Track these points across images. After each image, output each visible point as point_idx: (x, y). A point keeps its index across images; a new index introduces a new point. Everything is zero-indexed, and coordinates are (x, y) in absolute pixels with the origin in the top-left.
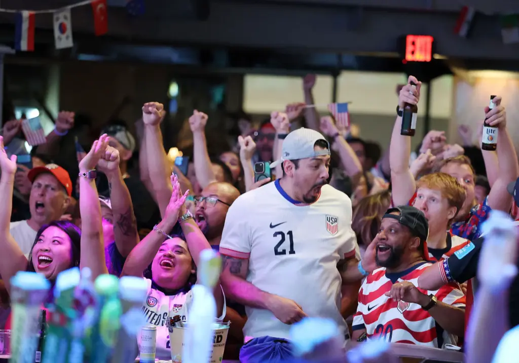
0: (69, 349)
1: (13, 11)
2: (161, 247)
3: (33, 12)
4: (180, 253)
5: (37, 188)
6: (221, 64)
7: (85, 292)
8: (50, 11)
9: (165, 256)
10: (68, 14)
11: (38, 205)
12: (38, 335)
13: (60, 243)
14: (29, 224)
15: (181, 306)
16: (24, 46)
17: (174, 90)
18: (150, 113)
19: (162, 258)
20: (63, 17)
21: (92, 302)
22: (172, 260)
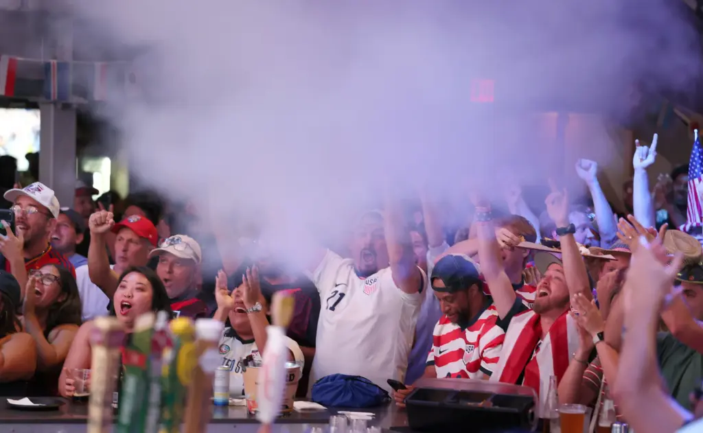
3: (106, 63)
12: (116, 377)
21: (169, 343)
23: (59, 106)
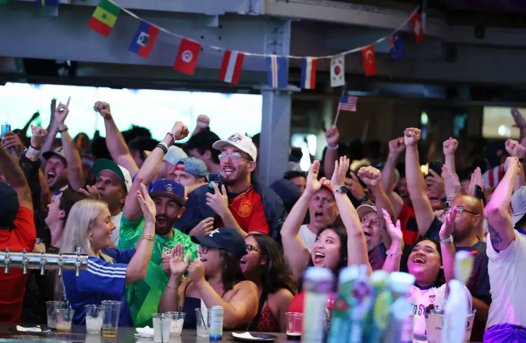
0: (349, 331)
1: (300, 58)
2: (415, 248)
3: (315, 58)
4: (431, 252)
5: (315, 200)
6: (464, 98)
7: (362, 284)
8: (329, 57)
9: (417, 254)
10: (342, 60)
11: (317, 214)
13: (331, 242)
14: (309, 228)
15: (434, 296)
16: (308, 85)
17: (425, 118)
18: (409, 136)
19: (415, 256)
20: (338, 62)
22: (423, 258)
23: (277, 93)
